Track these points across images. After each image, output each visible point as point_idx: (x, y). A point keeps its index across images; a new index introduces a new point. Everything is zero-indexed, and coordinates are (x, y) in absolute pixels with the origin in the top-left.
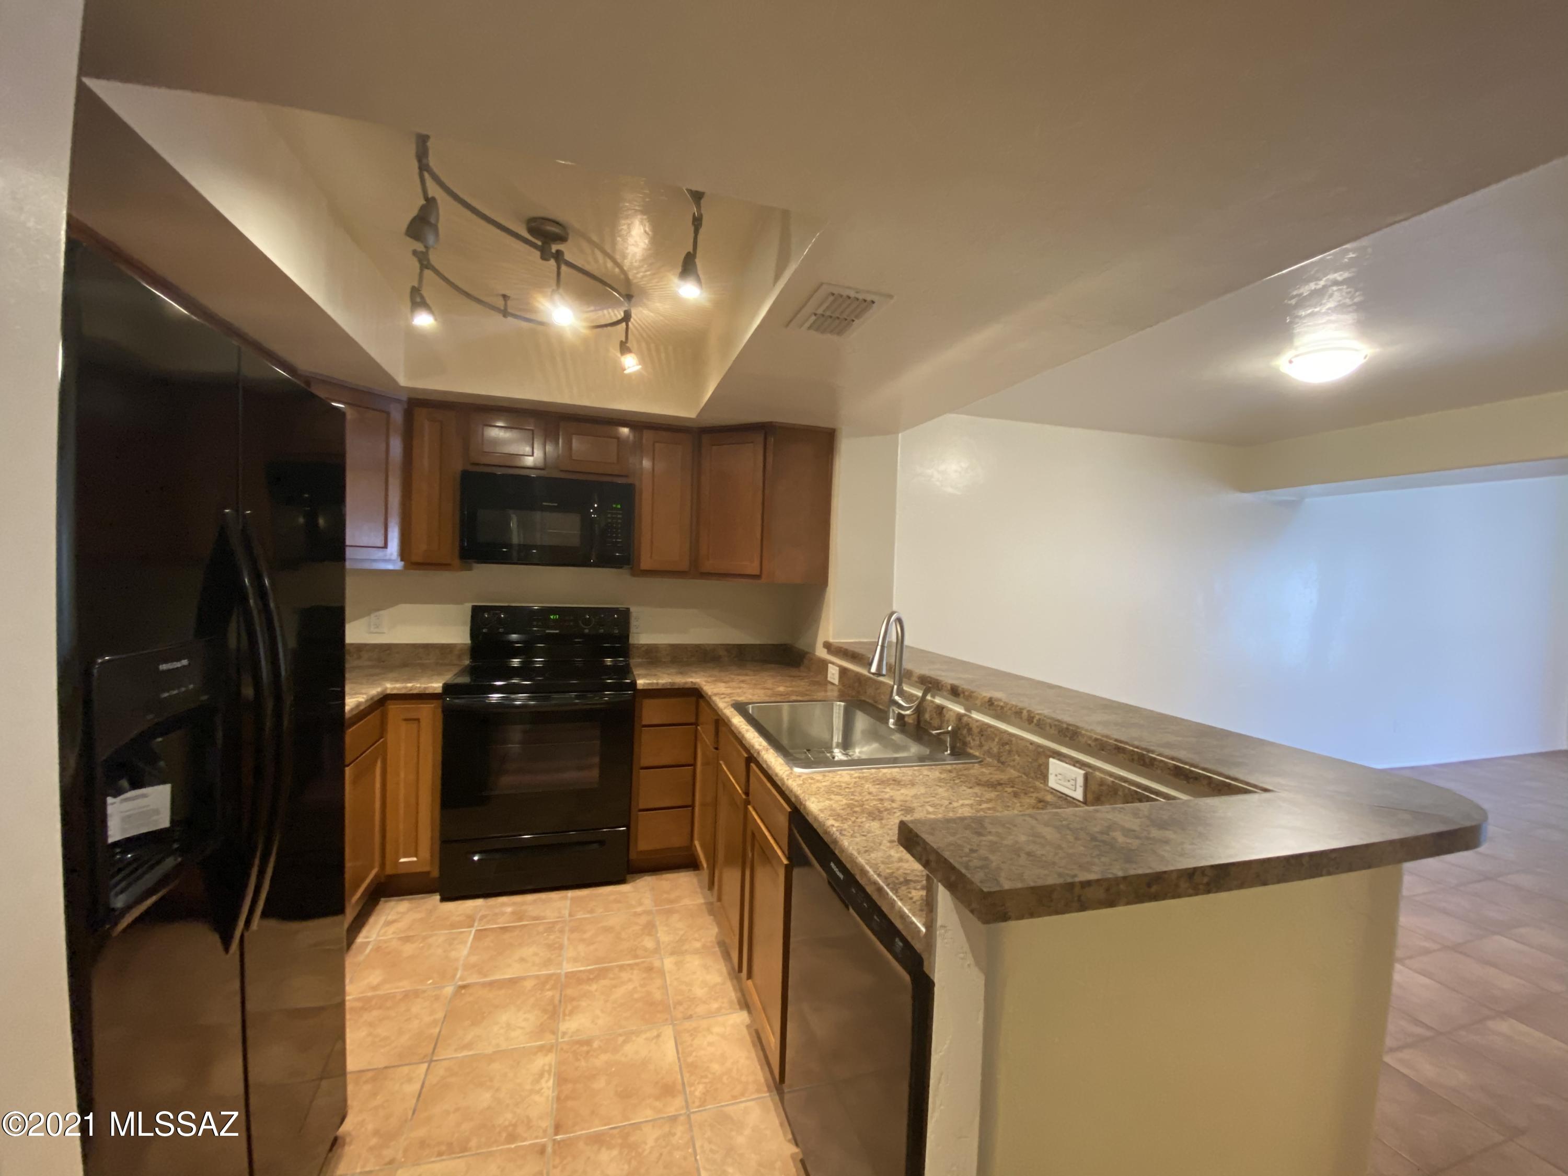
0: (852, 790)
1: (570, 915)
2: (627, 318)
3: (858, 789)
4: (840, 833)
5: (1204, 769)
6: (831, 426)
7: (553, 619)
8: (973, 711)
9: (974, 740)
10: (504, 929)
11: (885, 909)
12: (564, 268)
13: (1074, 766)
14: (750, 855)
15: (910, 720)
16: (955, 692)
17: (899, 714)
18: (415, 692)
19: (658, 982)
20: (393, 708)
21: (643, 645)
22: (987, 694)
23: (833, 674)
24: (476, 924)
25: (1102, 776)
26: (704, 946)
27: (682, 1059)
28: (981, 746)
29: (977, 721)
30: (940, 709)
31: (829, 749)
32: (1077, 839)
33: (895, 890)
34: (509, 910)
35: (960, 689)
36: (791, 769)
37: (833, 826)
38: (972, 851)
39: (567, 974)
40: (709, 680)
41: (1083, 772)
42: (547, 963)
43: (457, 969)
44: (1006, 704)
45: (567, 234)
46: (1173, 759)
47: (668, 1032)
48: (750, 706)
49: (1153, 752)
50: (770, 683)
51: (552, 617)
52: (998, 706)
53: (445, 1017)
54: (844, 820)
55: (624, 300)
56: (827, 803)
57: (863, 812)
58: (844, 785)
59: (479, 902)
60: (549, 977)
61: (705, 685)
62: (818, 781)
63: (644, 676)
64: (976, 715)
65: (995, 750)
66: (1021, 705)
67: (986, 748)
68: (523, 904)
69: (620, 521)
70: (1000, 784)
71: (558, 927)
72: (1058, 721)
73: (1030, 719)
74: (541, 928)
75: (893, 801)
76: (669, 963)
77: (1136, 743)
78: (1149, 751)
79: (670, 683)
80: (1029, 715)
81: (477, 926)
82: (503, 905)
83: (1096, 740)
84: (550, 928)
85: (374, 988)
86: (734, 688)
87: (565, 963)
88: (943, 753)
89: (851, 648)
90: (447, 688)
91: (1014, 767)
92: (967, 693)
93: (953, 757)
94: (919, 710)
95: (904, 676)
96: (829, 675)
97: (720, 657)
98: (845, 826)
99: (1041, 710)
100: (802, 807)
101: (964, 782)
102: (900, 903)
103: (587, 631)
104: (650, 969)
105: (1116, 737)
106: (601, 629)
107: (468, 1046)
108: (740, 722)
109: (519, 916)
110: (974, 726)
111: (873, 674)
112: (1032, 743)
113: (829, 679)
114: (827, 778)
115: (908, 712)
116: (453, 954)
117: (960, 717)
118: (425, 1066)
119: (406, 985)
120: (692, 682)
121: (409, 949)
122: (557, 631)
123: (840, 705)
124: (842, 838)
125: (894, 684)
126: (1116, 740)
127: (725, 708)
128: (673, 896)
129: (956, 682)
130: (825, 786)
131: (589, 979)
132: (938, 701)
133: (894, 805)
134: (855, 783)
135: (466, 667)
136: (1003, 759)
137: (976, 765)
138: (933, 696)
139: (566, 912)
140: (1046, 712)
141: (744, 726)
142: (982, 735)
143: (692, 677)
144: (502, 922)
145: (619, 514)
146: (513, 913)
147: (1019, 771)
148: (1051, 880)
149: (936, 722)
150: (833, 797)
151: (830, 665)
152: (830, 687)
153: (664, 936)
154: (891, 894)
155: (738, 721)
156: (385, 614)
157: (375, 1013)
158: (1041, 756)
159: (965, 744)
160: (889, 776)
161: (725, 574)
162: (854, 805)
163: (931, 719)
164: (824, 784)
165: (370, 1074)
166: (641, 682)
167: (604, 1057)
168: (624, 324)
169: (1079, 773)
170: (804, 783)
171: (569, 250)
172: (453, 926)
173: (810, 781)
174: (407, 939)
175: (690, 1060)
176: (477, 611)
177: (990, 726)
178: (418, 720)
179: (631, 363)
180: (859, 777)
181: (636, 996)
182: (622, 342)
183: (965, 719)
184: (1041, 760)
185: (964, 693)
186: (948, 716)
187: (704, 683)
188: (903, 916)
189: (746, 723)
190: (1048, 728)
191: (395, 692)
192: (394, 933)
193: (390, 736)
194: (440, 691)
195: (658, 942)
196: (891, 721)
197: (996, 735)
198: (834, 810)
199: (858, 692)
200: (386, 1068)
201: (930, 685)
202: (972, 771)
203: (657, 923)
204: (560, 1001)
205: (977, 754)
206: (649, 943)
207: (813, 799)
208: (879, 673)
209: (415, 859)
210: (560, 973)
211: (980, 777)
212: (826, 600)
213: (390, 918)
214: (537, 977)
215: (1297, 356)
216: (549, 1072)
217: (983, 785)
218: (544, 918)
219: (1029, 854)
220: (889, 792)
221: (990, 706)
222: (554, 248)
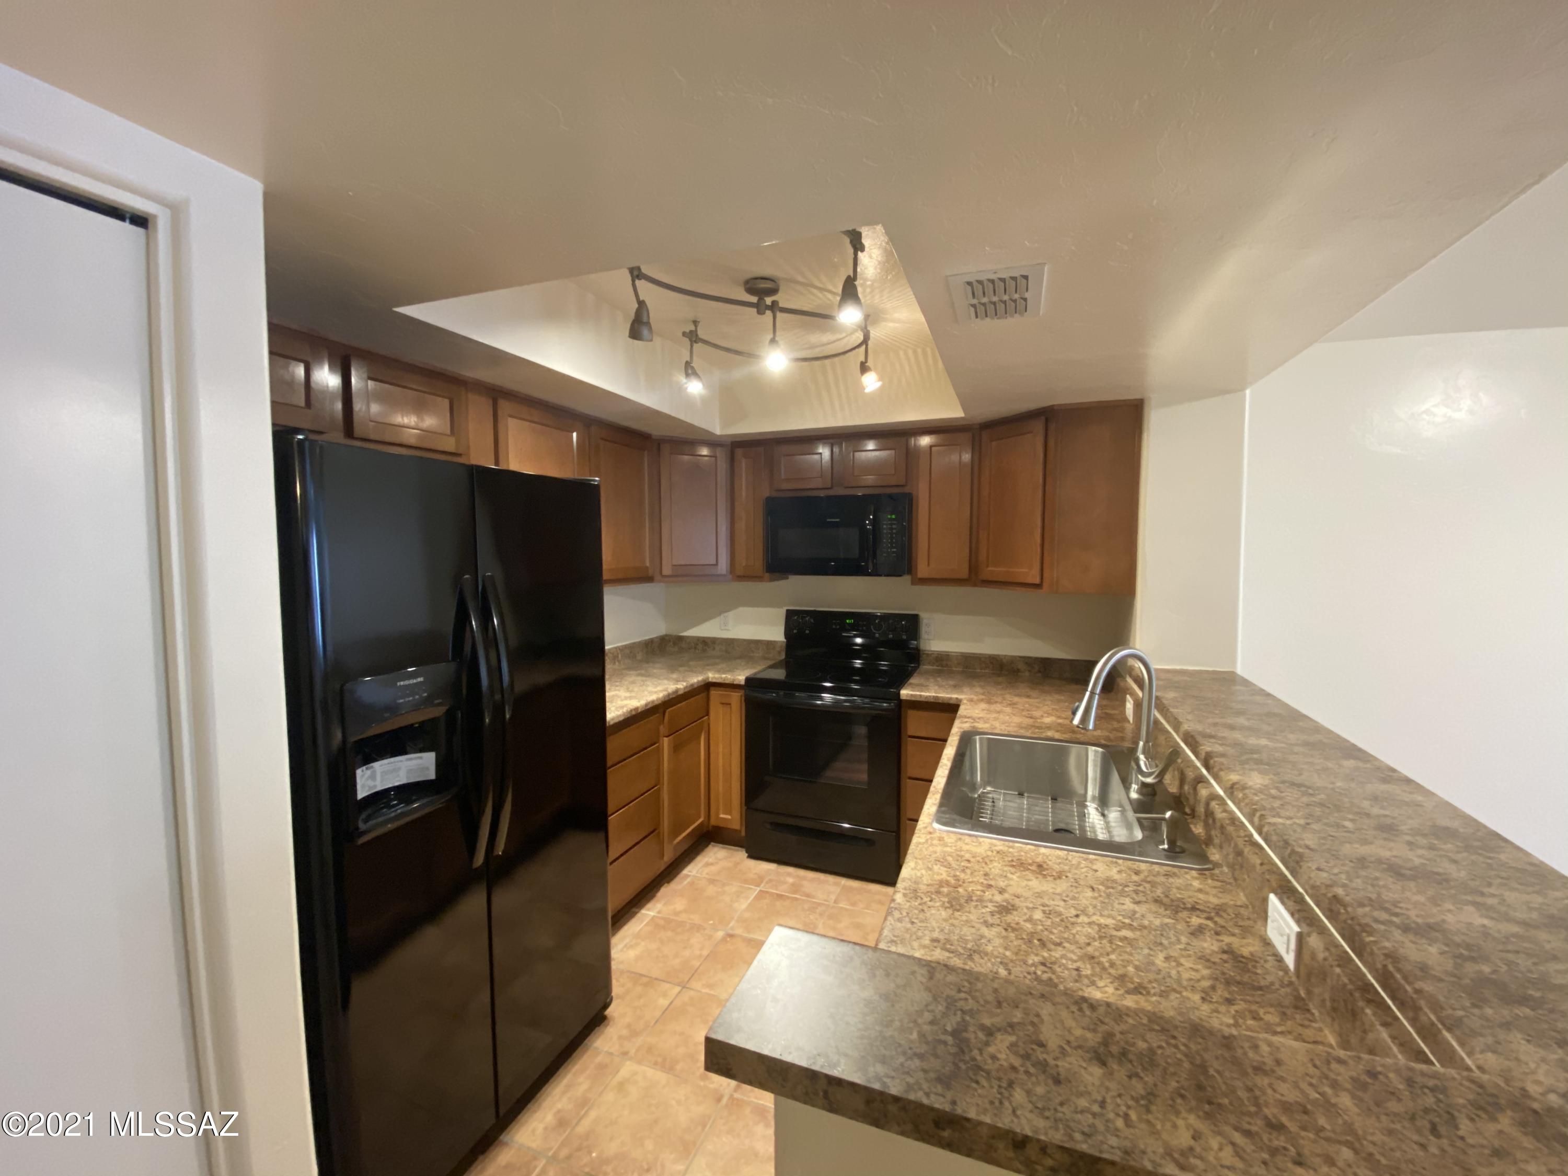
0: (969, 865)
1: (835, 902)
2: (864, 343)
6: (1138, 397)
7: (849, 623)
9: (1216, 835)
10: (780, 896)
12: (779, 315)
13: (1292, 916)
18: (727, 682)
20: (714, 693)
21: (934, 652)
24: (762, 885)
28: (1221, 846)
34: (791, 880)
36: (931, 823)
43: (732, 918)
45: (778, 286)
51: (848, 621)
53: (708, 955)
56: (921, 872)
57: (948, 895)
58: (967, 856)
59: (772, 866)
61: (966, 704)
63: (916, 687)
64: (1230, 802)
65: (1231, 858)
67: (1225, 851)
68: (804, 878)
69: (896, 530)
70: (1194, 909)
71: (820, 909)
74: (806, 906)
75: (1002, 891)
79: (933, 696)
81: (762, 887)
82: (789, 874)
84: (814, 908)
85: (677, 913)
88: (1157, 846)
90: (748, 680)
91: (1244, 889)
97: (1018, 671)
98: (906, 906)
103: (877, 635)
106: (891, 634)
109: (796, 888)
116: (736, 905)
118: (678, 989)
119: (696, 919)
120: (957, 698)
121: (711, 890)
127: (955, 735)
130: (944, 852)
133: (998, 897)
135: (781, 661)
136: (1236, 874)
139: (833, 897)
143: (961, 692)
144: (782, 890)
145: (894, 524)
146: (793, 885)
147: (1247, 898)
150: (937, 867)
156: (731, 614)
157: (669, 934)
158: (1265, 887)
161: (1001, 582)
162: (948, 883)
164: (947, 849)
165: (645, 980)
166: (904, 693)
168: (864, 347)
170: (925, 842)
171: (783, 299)
172: (746, 881)
173: (935, 841)
174: (712, 881)
176: (790, 614)
177: (1237, 822)
178: (730, 704)
179: (872, 382)
182: (862, 363)
184: (1264, 891)
187: (968, 701)
190: (1275, 846)
191: (714, 681)
192: (707, 874)
193: (712, 713)
194: (743, 683)
200: (656, 979)
205: (1216, 856)
209: (729, 817)
211: (1174, 892)
212: (1134, 614)
213: (711, 860)
217: (1162, 905)
218: (813, 897)
220: (1013, 879)
222: (768, 301)
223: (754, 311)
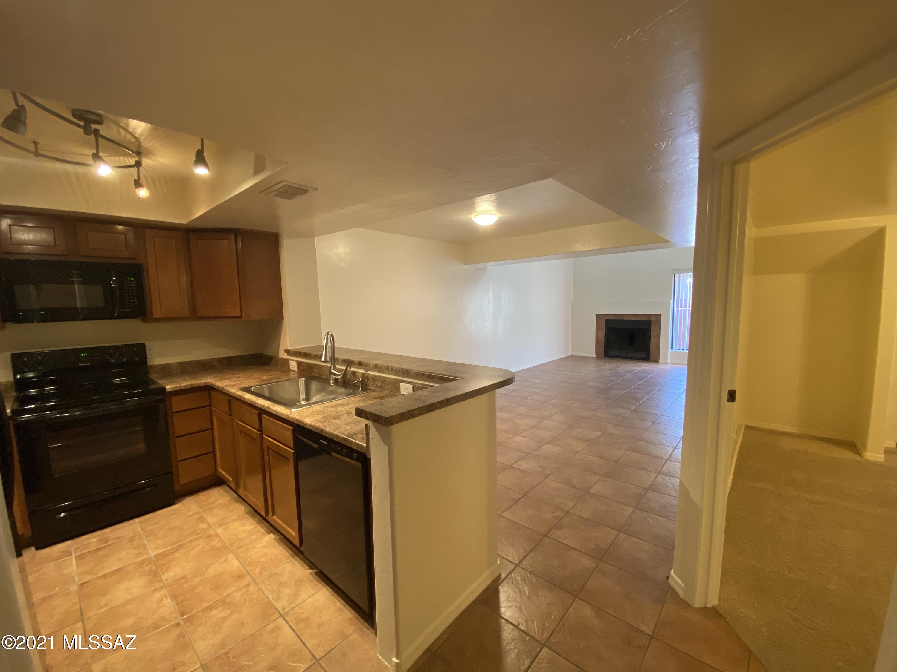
0: (323, 412)
1: (143, 530)
2: (138, 164)
3: (326, 411)
4: (324, 427)
5: (447, 376)
6: (274, 231)
7: (83, 356)
8: (369, 371)
9: (370, 383)
10: (97, 550)
11: (348, 445)
12: (100, 139)
13: (409, 384)
14: (267, 458)
15: (340, 380)
16: (360, 364)
17: (335, 378)
19: (217, 540)
21: (158, 365)
22: (374, 363)
23: (293, 366)
24: (73, 553)
25: (418, 385)
26: (238, 517)
27: (243, 564)
28: (373, 384)
29: (371, 375)
30: (354, 373)
31: (299, 402)
32: (410, 400)
33: (352, 438)
34: (95, 540)
35: (362, 363)
36: (291, 410)
37: (320, 425)
38: (380, 410)
39: (155, 556)
40: (216, 379)
41: (412, 385)
42: (138, 555)
43: (73, 577)
44: (382, 365)
45: (103, 120)
46: (439, 374)
47: (231, 556)
48: (252, 388)
49: (433, 373)
50: (256, 375)
51: (82, 355)
52: (379, 367)
53: (80, 600)
54: (324, 422)
55: (136, 155)
56: (314, 418)
57: (330, 418)
58: (318, 411)
59: (69, 542)
60: (143, 562)
61: (215, 383)
62: (306, 412)
63: (170, 383)
64: (370, 373)
65: (380, 385)
66: (388, 365)
67: (376, 385)
68: (106, 534)
69: (135, 288)
70: (383, 397)
71: (136, 538)
72: (402, 368)
73: (392, 370)
74: (125, 542)
75: (342, 412)
76: (219, 530)
77: (428, 371)
78: (432, 373)
79: (189, 385)
80: (392, 368)
81: (75, 554)
82: (88, 539)
83: (415, 372)
84: (132, 539)
86: (235, 381)
87: (150, 551)
88: (359, 390)
89: (302, 351)
91: (387, 390)
92: (366, 364)
93: (362, 391)
94: (344, 376)
95: (335, 361)
96: (290, 367)
97: (214, 366)
98: (325, 424)
99: (396, 365)
100: (301, 423)
101: (369, 399)
102: (354, 441)
103: (111, 361)
104: (209, 536)
105: (422, 370)
106: (125, 359)
107: (106, 605)
108: (250, 396)
109: (104, 541)
110: (370, 377)
111: (323, 362)
112: (393, 379)
113: (291, 368)
114: (309, 410)
115: (340, 377)
116: (66, 572)
117: (363, 375)
118: (80, 623)
120: (204, 382)
122: (89, 364)
123: (302, 380)
124: (325, 428)
125: (331, 365)
126: (422, 371)
127: (237, 392)
128: (210, 501)
129: (359, 360)
130: (310, 413)
131: (171, 553)
132: (353, 369)
133: (343, 413)
134: (323, 409)
136: (383, 388)
137: (372, 392)
138: (350, 368)
139: (139, 529)
140: (398, 366)
141: (254, 398)
142: (374, 380)
143: (202, 379)
144: (92, 547)
145: (133, 284)
146: (99, 540)
147: (389, 391)
148: (404, 411)
149: (352, 379)
150: (315, 416)
151: (290, 361)
152: (291, 373)
153: (211, 520)
154: (350, 439)
155: (248, 397)
158: (397, 383)
159: (367, 385)
160: (337, 404)
161: (216, 317)
162: (326, 417)
163: (350, 378)
164: (309, 412)
166: (168, 387)
167: (196, 580)
168: (136, 168)
169: (411, 386)
170: (299, 414)
171: (104, 129)
172: (55, 559)
173: (302, 413)
175: (248, 562)
176: (15, 357)
177: (376, 376)
179: (143, 193)
180: (324, 407)
181: (205, 550)
182: (135, 180)
183: (366, 375)
184: (397, 384)
185: (364, 364)
186: (358, 375)
187: (214, 382)
188: (356, 444)
189: (254, 396)
190: (399, 372)
194: (10, 414)
195: (209, 524)
196: (332, 382)
197: (379, 379)
198: (318, 420)
199: (310, 372)
201: (348, 363)
202: (371, 395)
203: (205, 516)
204: (157, 568)
205: (372, 388)
206: (203, 526)
207: (306, 418)
208: (326, 361)
210: (150, 557)
211: (375, 396)
212: (283, 327)
214: (135, 563)
215: (477, 215)
216: (166, 597)
217: (377, 399)
218: (124, 536)
219: (397, 407)
220: (339, 409)
221: (377, 367)
222: (94, 126)
223: (82, 130)
